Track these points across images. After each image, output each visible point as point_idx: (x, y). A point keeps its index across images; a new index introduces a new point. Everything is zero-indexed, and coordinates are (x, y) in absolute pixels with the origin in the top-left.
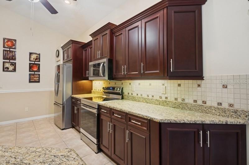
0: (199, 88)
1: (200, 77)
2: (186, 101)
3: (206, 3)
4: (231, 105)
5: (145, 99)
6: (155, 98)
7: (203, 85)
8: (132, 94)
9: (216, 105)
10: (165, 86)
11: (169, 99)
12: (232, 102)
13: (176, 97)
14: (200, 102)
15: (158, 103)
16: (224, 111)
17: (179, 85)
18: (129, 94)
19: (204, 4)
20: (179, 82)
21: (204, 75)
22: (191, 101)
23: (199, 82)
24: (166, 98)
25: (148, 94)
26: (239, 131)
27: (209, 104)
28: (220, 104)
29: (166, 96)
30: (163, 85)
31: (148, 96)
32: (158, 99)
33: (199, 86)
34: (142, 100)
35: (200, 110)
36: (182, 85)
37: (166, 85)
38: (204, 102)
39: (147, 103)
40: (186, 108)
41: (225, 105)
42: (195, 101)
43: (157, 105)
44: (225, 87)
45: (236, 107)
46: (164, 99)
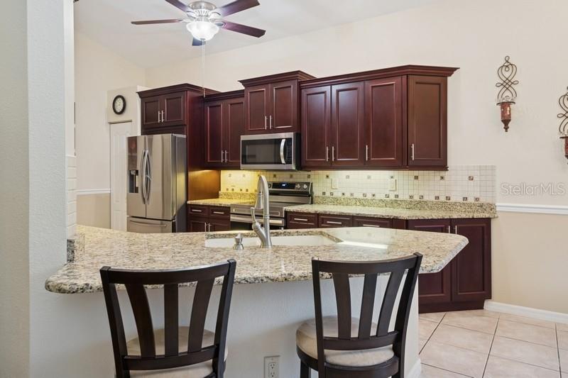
0: (442, 181)
1: (443, 166)
2: (426, 198)
3: (453, 75)
4: (477, 199)
5: (360, 200)
6: (378, 197)
7: (446, 178)
8: (332, 194)
9: (461, 201)
10: (394, 180)
11: (401, 198)
12: (478, 196)
13: (411, 194)
14: (443, 199)
15: (384, 205)
16: (470, 206)
17: (416, 178)
18: (324, 193)
19: (450, 76)
20: (416, 173)
21: (448, 165)
22: (433, 199)
23: (442, 173)
24: (397, 196)
25: (365, 192)
26: (484, 225)
27: (453, 200)
28: (465, 199)
29: (396, 193)
30: (392, 177)
31: (365, 195)
32: (384, 198)
33: (442, 178)
34: (354, 201)
35: (443, 209)
36: (419, 178)
37: (396, 178)
38: (448, 198)
39: (364, 206)
40: (426, 207)
41: (471, 200)
42: (437, 198)
43: (383, 207)
44: (471, 178)
45: (482, 200)
46: (392, 197)
